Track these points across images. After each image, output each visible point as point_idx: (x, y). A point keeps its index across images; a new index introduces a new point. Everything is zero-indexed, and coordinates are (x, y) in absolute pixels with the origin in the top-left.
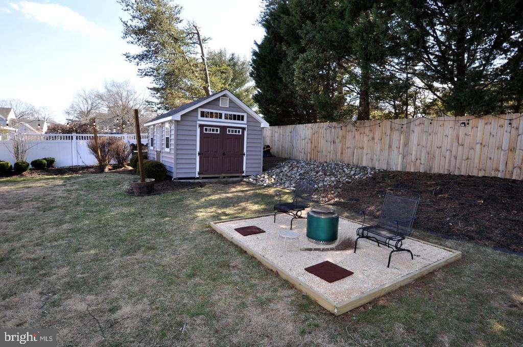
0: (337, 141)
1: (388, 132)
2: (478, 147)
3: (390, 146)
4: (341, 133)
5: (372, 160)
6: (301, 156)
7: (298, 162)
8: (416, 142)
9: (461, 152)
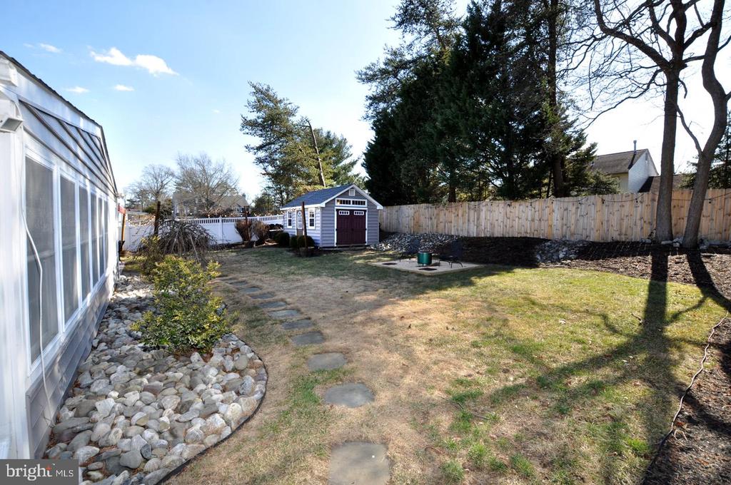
0: (433, 218)
1: (467, 210)
2: (517, 219)
3: (469, 221)
4: (436, 212)
5: (458, 230)
6: (406, 230)
7: (405, 234)
8: (484, 217)
9: (508, 222)
